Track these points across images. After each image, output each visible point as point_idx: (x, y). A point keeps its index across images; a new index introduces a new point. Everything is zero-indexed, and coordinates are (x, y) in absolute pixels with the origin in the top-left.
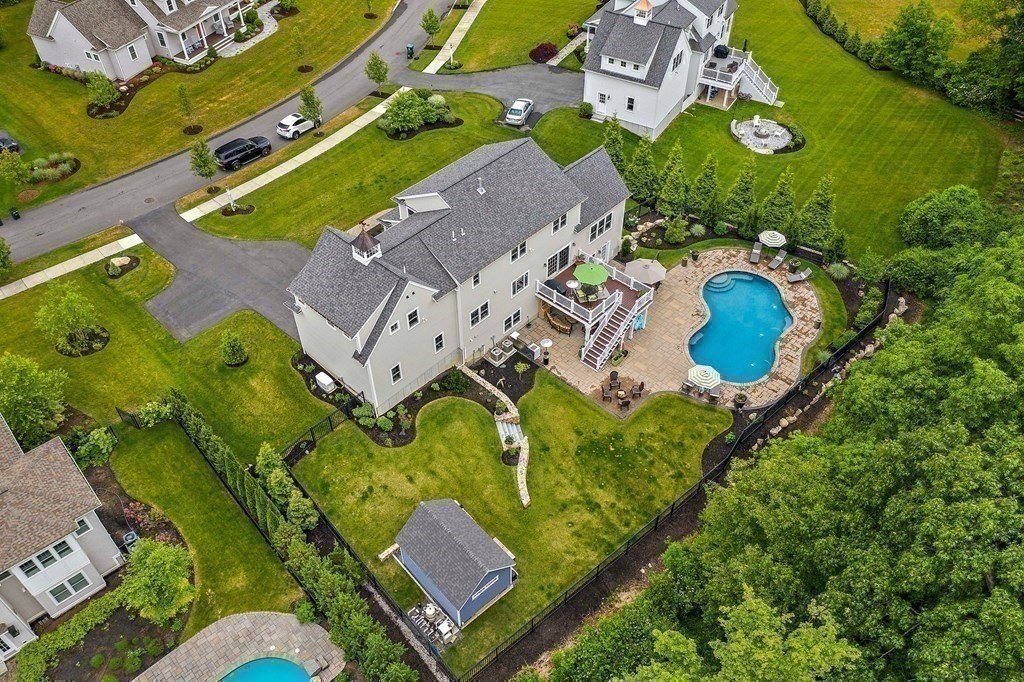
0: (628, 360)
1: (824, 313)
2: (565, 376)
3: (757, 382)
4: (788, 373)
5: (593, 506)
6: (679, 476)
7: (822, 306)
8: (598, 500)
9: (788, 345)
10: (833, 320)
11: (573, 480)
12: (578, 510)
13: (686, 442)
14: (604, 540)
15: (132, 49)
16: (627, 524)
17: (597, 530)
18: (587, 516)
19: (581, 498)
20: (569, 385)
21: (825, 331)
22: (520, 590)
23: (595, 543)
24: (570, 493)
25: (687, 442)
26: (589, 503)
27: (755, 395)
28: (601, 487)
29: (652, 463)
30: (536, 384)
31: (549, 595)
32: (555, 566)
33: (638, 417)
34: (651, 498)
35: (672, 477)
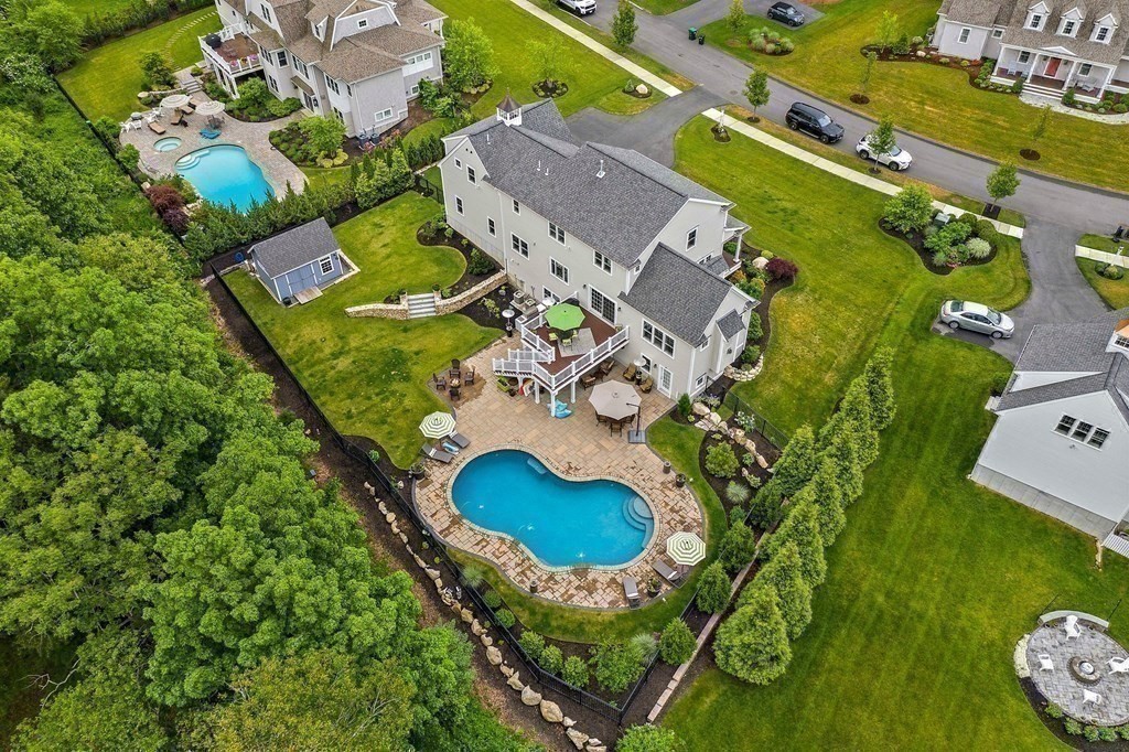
0: (506, 397)
1: (560, 608)
2: (492, 349)
3: (450, 502)
4: (459, 535)
5: (335, 356)
6: (349, 416)
7: (575, 610)
8: (341, 359)
9: (504, 548)
10: (546, 616)
11: (367, 345)
12: (335, 345)
13: (386, 426)
14: (302, 359)
15: (967, 32)
16: (311, 375)
17: (313, 356)
18: (327, 351)
19: (347, 348)
20: (480, 351)
21: (525, 598)
22: (276, 307)
23: (300, 353)
24: (354, 342)
25: (386, 428)
26: (341, 353)
27: (432, 495)
28: (354, 362)
29: (369, 398)
30: (483, 328)
31: (265, 324)
32: (288, 328)
33: (426, 395)
34: (332, 394)
35: (350, 411)
